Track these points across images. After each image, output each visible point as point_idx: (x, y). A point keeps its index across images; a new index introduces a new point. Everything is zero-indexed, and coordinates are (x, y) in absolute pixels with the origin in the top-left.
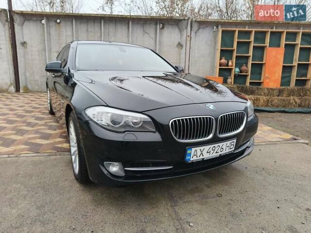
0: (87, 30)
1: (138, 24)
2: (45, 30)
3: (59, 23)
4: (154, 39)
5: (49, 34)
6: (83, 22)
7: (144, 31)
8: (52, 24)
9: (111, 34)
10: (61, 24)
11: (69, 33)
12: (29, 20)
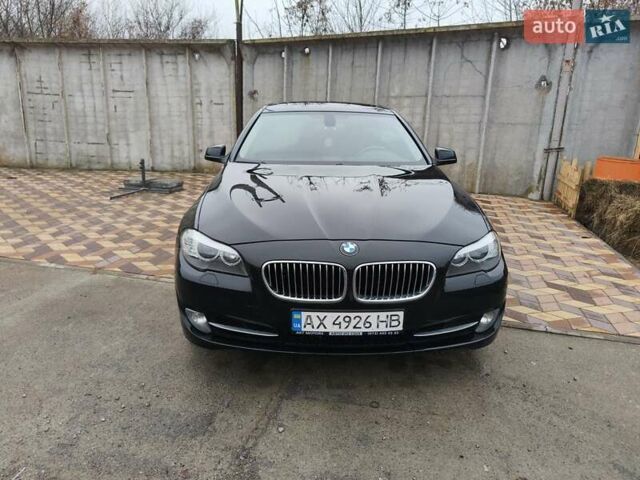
0: (353, 63)
1: (451, 42)
2: (285, 68)
3: (308, 54)
4: (484, 73)
5: (290, 74)
6: (346, 49)
7: (463, 56)
8: (297, 57)
9: (395, 68)
10: (311, 57)
11: (322, 72)
12: (263, 53)
